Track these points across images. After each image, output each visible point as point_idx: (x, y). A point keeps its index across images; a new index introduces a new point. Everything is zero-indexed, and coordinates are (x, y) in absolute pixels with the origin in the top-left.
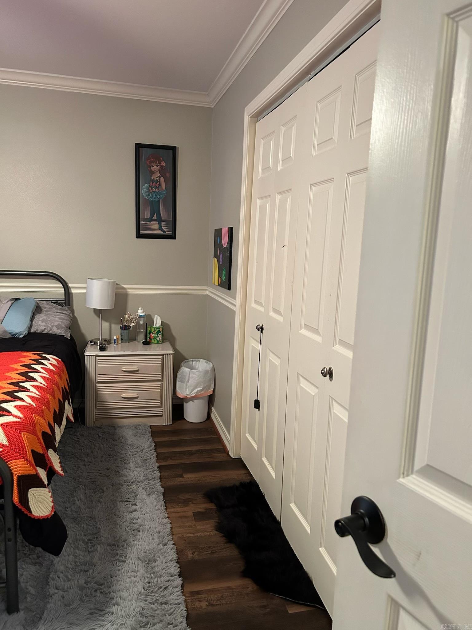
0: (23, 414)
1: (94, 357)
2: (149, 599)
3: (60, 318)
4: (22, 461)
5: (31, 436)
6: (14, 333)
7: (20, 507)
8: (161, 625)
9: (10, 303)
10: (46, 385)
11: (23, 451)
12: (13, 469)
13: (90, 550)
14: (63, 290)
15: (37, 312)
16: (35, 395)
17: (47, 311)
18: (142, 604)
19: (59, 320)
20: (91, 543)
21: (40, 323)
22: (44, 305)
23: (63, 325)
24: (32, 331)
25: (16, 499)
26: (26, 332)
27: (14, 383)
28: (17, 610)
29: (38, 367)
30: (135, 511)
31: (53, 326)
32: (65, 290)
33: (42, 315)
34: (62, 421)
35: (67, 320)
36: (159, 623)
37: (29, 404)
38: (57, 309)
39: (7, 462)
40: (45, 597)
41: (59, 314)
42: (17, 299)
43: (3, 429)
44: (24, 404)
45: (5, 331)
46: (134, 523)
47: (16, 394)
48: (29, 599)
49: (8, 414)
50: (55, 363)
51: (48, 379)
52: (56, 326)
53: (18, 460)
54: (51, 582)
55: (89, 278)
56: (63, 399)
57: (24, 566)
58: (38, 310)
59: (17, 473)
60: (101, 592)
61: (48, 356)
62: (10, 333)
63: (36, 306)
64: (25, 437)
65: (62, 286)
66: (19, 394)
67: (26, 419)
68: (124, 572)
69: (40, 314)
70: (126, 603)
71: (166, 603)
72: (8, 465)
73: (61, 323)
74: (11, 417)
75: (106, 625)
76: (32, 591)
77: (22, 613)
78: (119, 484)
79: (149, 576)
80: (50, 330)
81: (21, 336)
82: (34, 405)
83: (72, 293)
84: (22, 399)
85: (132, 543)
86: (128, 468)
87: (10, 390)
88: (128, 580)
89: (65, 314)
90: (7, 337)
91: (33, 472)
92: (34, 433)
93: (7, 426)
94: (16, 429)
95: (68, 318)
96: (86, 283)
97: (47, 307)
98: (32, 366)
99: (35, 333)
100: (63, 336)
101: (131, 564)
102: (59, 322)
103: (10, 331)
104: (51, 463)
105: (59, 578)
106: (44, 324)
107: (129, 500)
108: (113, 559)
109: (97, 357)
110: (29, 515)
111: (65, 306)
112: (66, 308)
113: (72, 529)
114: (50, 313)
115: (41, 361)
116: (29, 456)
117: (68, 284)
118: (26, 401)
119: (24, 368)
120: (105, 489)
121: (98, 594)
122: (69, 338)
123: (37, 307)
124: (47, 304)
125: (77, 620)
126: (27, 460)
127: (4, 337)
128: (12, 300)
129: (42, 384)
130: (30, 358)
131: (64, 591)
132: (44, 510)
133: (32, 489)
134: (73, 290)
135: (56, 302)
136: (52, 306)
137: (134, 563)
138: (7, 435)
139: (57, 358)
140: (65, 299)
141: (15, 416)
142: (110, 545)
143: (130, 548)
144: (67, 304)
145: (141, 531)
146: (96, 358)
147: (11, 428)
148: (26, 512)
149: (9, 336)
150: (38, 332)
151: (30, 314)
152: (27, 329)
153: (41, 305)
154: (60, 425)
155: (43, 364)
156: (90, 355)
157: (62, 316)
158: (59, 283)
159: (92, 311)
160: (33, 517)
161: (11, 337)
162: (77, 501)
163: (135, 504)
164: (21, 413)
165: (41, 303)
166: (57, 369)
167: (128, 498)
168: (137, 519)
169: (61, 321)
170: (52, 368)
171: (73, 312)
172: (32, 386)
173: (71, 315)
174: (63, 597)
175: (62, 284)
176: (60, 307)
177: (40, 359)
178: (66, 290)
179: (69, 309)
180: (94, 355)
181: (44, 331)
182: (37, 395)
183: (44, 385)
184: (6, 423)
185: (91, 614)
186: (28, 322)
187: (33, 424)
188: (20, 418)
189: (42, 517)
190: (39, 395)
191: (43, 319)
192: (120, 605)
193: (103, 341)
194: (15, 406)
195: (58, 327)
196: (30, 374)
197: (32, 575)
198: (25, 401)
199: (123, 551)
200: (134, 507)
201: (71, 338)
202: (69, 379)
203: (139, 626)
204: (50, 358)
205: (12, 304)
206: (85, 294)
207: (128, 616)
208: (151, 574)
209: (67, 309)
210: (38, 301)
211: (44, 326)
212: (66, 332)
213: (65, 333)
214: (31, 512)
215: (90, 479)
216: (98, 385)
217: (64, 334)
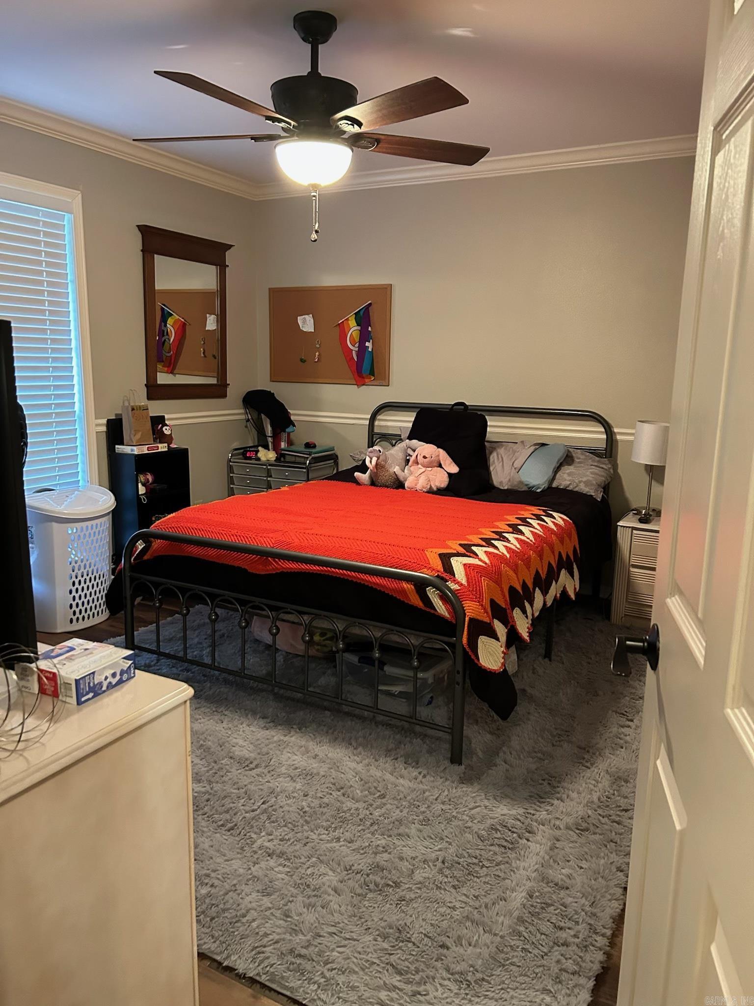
0: (490, 561)
1: (630, 529)
2: (600, 811)
3: (592, 473)
4: (477, 605)
5: (492, 584)
6: (531, 485)
7: (468, 649)
8: (601, 837)
9: (533, 448)
10: (534, 541)
11: (480, 595)
12: (466, 609)
13: (555, 743)
14: (604, 436)
15: (567, 463)
16: (513, 547)
17: (579, 463)
18: (590, 812)
19: (591, 475)
20: (559, 737)
21: (565, 476)
22: (577, 454)
23: (594, 482)
24: (554, 485)
25: (465, 640)
26: (546, 485)
27: (498, 532)
28: (460, 764)
29: (534, 523)
30: (629, 727)
31: (580, 482)
32: (607, 437)
33: (571, 467)
34: (549, 589)
35: (602, 476)
36: (600, 835)
37: (502, 553)
38: (594, 461)
39: (462, 601)
40: (491, 765)
41: (594, 467)
42: (543, 445)
43: (465, 569)
44: (496, 551)
45: (521, 482)
46: (620, 738)
47: (493, 541)
48: (475, 759)
49: (475, 556)
50: (561, 523)
51: (539, 536)
52: (585, 482)
53: (473, 603)
54: (501, 754)
55: (640, 420)
56: (557, 566)
57: (481, 731)
58: (568, 459)
59: (469, 614)
60: (549, 784)
61: (555, 514)
62: (527, 485)
63: (566, 454)
64: (485, 582)
65: (604, 430)
66: (496, 543)
67: (492, 566)
68: (583, 777)
69: (570, 465)
70: (571, 804)
71: (618, 823)
72: (462, 605)
73: (591, 479)
74: (477, 560)
75: (541, 811)
76: (480, 754)
77: (463, 767)
78: (622, 694)
79: (611, 791)
80: (576, 487)
81: (539, 491)
82: (508, 556)
83: (617, 441)
84: (496, 547)
85: (607, 754)
86: (643, 680)
87: (489, 537)
88: (584, 785)
89: (602, 468)
90: (523, 490)
91: (487, 620)
92: (498, 583)
93: (469, 567)
94: (477, 572)
95: (603, 474)
96: (634, 428)
97: (581, 457)
98: (528, 520)
99: (557, 488)
100: (592, 496)
101: (595, 772)
102: (590, 477)
103: (528, 483)
104: (514, 621)
105: (511, 754)
106: (570, 478)
107: (625, 713)
108: (576, 760)
109: (634, 531)
110: (476, 661)
111: (605, 458)
112: (605, 461)
113: (544, 718)
114: (582, 465)
115: (543, 517)
116: (486, 603)
117: (612, 429)
118: (500, 550)
119: (518, 520)
120: (601, 693)
121: (545, 783)
122: (599, 500)
123: (567, 456)
124: (582, 454)
125: (514, 795)
126: (482, 605)
127: (519, 490)
128: (535, 445)
129: (529, 539)
130: (531, 512)
131: (511, 766)
132: (493, 663)
133: (483, 637)
134: (619, 437)
135: (594, 452)
136: (589, 456)
137: (600, 774)
138: (467, 575)
139: (568, 519)
140: (606, 448)
141: (480, 560)
142: (579, 747)
143: (601, 758)
144: (608, 456)
145: (624, 748)
146: (632, 532)
147: (473, 570)
148: (473, 657)
149: (525, 489)
150: (561, 487)
151: (554, 465)
152: (547, 482)
153: (574, 455)
154: (545, 592)
155: (544, 521)
156: (624, 527)
157: (597, 470)
158: (601, 425)
159: (643, 469)
160: (479, 665)
161: (527, 489)
162: (561, 694)
163: (632, 721)
164: (489, 559)
165: (574, 451)
166: (560, 531)
167: (626, 712)
168: (626, 736)
169: (593, 476)
170: (553, 527)
171: (615, 466)
172: (515, 538)
173: (612, 471)
174: (507, 770)
175: (605, 428)
176: (597, 459)
177: (542, 515)
178: (609, 436)
179: (610, 463)
180: (629, 527)
181: (568, 487)
182: (516, 547)
183: (531, 541)
184: (470, 564)
185: (531, 796)
186: (550, 473)
187: (499, 573)
188: (486, 564)
189: (489, 668)
190: (518, 549)
191: (570, 472)
192: (564, 802)
193: (651, 510)
194: (486, 552)
195: (587, 483)
196: (519, 527)
197: (485, 742)
198: (498, 550)
199: (592, 757)
200: (630, 723)
201: (602, 500)
202: (580, 547)
203: (575, 826)
204: (556, 517)
205: (535, 450)
206: (632, 442)
207: (569, 814)
208: (614, 791)
209: (607, 462)
210: (570, 449)
211: (570, 480)
212: (596, 491)
213: (594, 492)
214: (478, 659)
215: (588, 678)
216: (632, 569)
217: (593, 494)
